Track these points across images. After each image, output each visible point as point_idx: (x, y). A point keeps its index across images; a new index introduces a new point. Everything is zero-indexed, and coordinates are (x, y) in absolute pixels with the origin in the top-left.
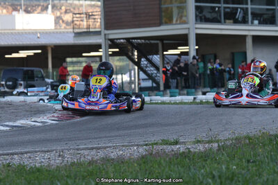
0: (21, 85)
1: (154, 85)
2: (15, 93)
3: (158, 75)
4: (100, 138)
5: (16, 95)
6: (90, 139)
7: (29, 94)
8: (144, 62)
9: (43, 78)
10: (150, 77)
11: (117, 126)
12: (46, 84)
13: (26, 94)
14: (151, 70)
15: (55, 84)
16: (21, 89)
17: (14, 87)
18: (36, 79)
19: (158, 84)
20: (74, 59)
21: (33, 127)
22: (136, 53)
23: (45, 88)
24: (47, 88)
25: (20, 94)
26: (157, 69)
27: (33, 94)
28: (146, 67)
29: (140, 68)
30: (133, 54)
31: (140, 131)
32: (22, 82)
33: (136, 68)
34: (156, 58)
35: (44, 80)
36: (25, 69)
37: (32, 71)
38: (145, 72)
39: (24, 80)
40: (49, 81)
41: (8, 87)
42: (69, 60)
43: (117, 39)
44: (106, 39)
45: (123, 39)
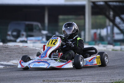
0: (23, 35)
2: (18, 40)
4: (75, 76)
5: (19, 42)
6: (66, 77)
7: (28, 42)
8: (118, 20)
9: (40, 30)
12: (42, 35)
13: (26, 42)
16: (24, 38)
17: (18, 36)
18: (34, 30)
20: (66, 17)
22: (112, 13)
23: (40, 38)
24: (43, 38)
25: (22, 42)
27: (32, 42)
28: (120, 24)
30: (110, 14)
32: (24, 33)
33: (111, 24)
35: (40, 32)
36: (27, 23)
37: (32, 25)
38: (118, 28)
39: (25, 31)
40: (45, 32)
41: (13, 36)
42: (61, 17)
43: (97, 2)
44: (89, 1)
45: (102, 1)
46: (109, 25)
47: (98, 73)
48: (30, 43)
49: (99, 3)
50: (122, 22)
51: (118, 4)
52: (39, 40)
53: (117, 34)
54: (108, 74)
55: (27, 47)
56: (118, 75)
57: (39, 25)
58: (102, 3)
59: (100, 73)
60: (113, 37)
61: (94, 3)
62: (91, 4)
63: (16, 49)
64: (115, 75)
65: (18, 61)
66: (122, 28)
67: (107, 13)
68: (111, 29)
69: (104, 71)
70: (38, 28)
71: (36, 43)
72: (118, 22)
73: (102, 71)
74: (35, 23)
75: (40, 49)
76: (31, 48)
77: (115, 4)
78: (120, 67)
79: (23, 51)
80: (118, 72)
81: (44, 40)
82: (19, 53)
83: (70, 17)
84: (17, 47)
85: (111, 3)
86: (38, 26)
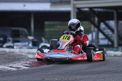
0: (9, 40)
1: (110, 43)
2: (5, 46)
3: (113, 35)
5: (5, 48)
7: (15, 47)
8: (102, 26)
9: (26, 36)
10: (107, 37)
11: (76, 72)
12: (28, 41)
13: (13, 47)
14: (108, 32)
15: (35, 40)
16: (10, 44)
17: (4, 42)
18: (21, 36)
19: (113, 42)
20: (52, 23)
21: (9, 71)
22: (96, 19)
23: (27, 43)
24: (29, 43)
25: (8, 47)
26: (112, 31)
27: (18, 47)
28: (104, 29)
29: (100, 30)
30: (94, 20)
31: (94, 76)
32: (11, 39)
33: (96, 29)
34: (112, 23)
35: (27, 37)
36: (14, 28)
37: (18, 31)
38: (103, 33)
39: (12, 36)
40: (31, 38)
42: (47, 23)
43: (83, 8)
44: (74, 8)
45: (87, 8)
46: (94, 31)
47: (84, 78)
48: (17, 48)
49: (84, 9)
50: (106, 28)
51: (102, 10)
52: (25, 46)
53: (102, 39)
54: (94, 79)
55: (13, 52)
56: (103, 80)
57: (26, 31)
58: (87, 9)
59: (86, 78)
60: (98, 42)
61: (79, 9)
62: (76, 10)
63: (2, 54)
64: (101, 80)
65: (4, 66)
66: (107, 33)
67: (92, 19)
68: (96, 34)
69: (90, 76)
70: (24, 34)
71: (22, 48)
72: (103, 28)
73: (88, 76)
74: (21, 29)
75: (26, 54)
76: (17, 53)
77: (99, 10)
78: (105, 72)
79: (9, 56)
80: (103, 76)
81: (31, 45)
82: (6, 59)
83: (56, 23)
84: (4, 52)
85: (96, 10)
86: (24, 31)
